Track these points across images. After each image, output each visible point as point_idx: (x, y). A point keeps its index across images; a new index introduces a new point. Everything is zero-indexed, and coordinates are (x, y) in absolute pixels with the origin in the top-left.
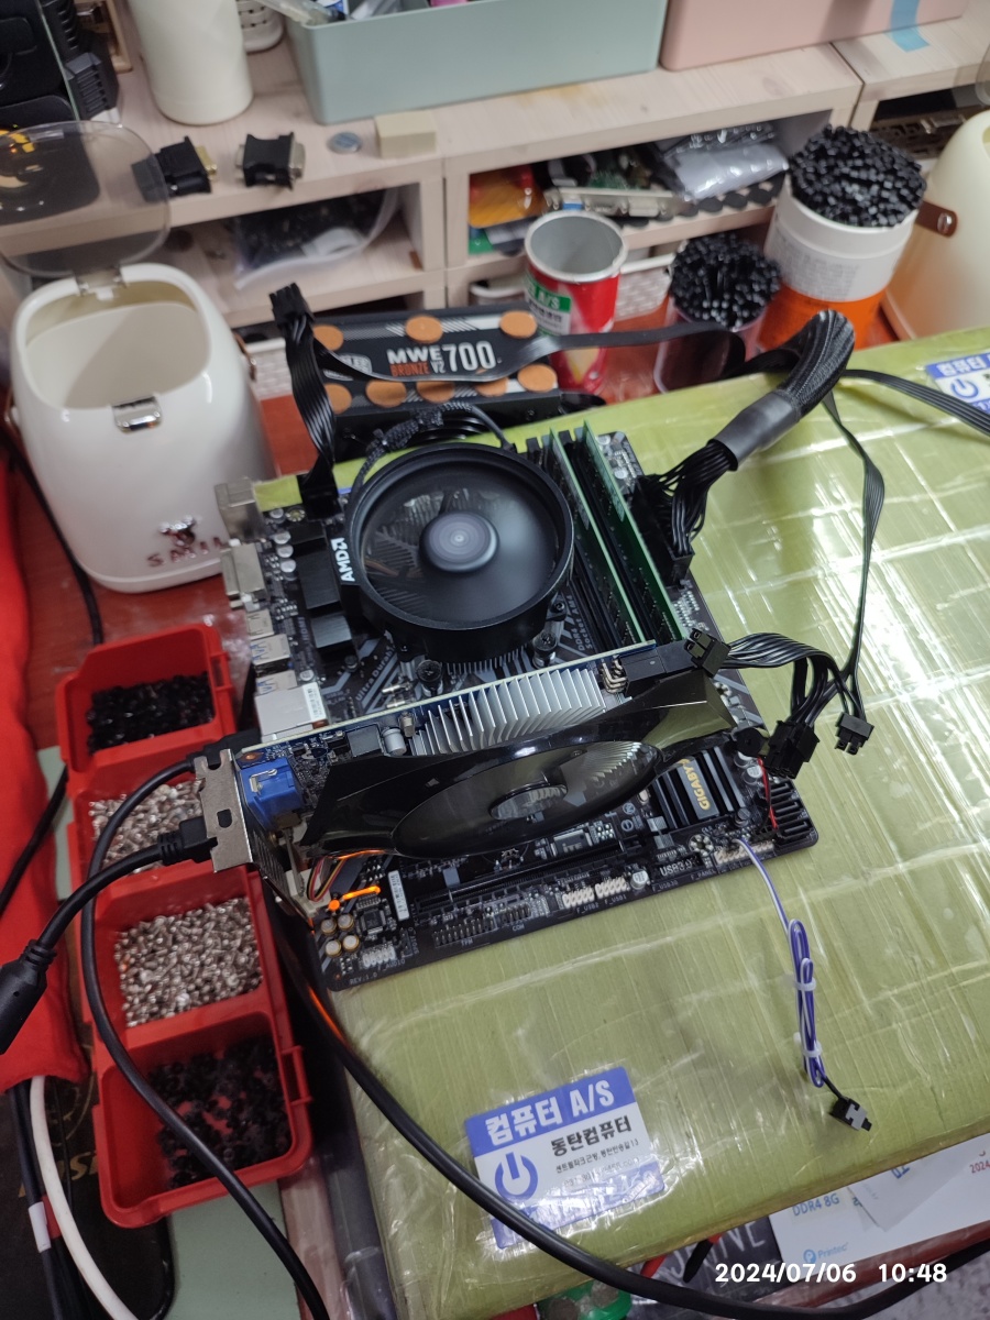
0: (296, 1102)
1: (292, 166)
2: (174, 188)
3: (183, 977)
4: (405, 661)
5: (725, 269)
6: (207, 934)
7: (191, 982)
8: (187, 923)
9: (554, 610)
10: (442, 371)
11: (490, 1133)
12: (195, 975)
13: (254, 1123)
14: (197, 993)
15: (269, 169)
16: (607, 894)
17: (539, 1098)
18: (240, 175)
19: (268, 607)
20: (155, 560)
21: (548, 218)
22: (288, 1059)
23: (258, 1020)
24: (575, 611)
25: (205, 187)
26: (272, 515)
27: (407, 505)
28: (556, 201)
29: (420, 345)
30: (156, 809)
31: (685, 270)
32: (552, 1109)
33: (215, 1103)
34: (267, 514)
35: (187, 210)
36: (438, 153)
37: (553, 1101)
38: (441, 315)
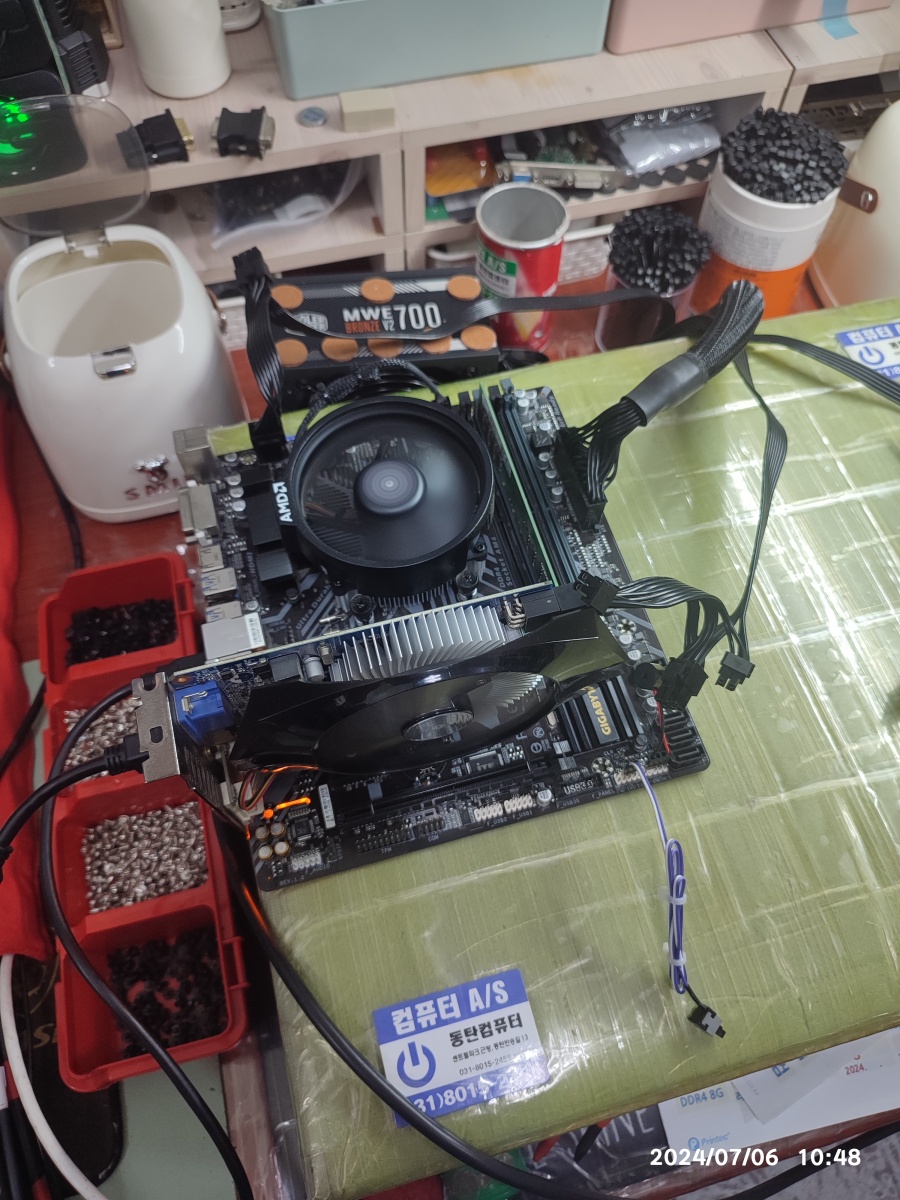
0: (233, 987)
1: (262, 138)
2: (155, 156)
3: (142, 871)
4: (339, 595)
5: (660, 239)
6: (165, 833)
7: (149, 875)
8: (147, 822)
9: (476, 551)
10: (392, 329)
11: (395, 1024)
12: (152, 870)
13: (199, 1004)
14: (153, 885)
15: (241, 140)
16: (514, 809)
17: (441, 994)
18: (215, 145)
19: (220, 542)
20: (132, 494)
21: (498, 189)
22: (228, 948)
23: (203, 911)
24: (498, 552)
25: (182, 156)
26: (227, 459)
27: (348, 451)
28: (507, 173)
29: (373, 305)
30: (124, 719)
31: (623, 239)
32: (451, 1005)
33: (166, 984)
34: (222, 458)
35: (166, 177)
36: (397, 128)
37: (454, 997)
38: (395, 277)
